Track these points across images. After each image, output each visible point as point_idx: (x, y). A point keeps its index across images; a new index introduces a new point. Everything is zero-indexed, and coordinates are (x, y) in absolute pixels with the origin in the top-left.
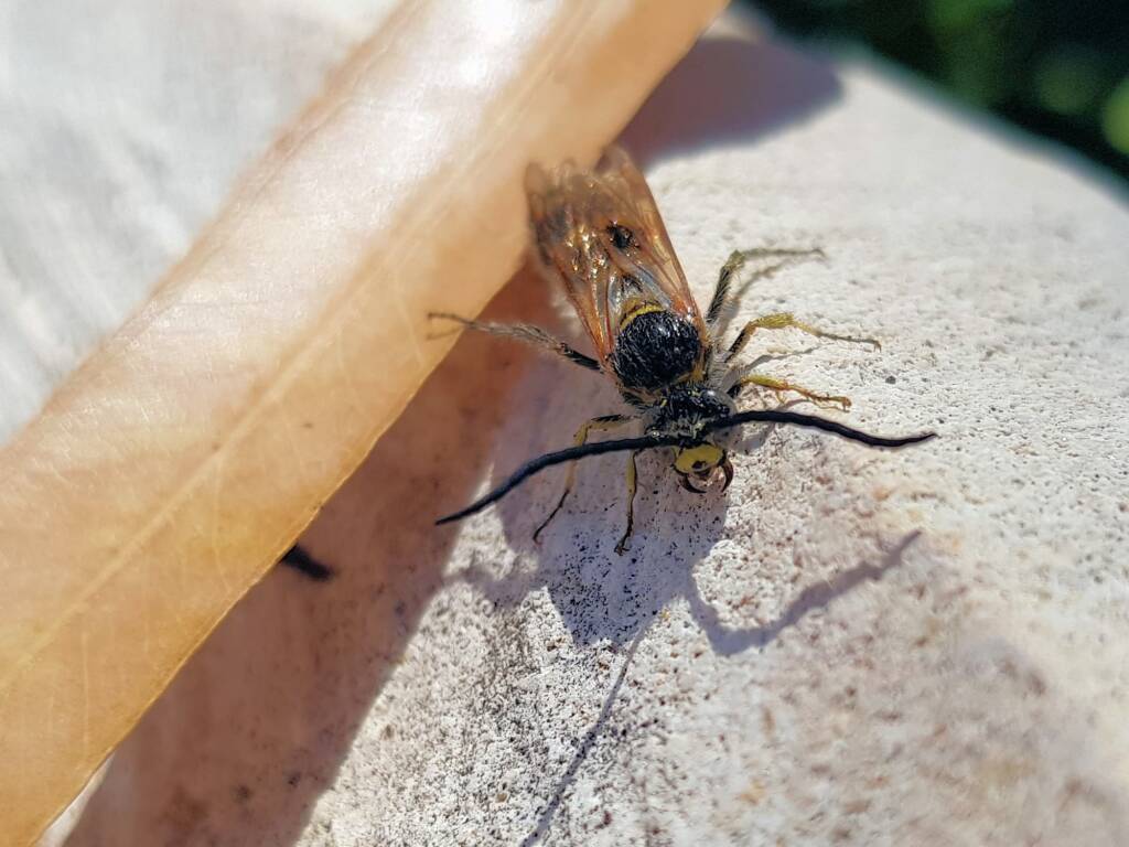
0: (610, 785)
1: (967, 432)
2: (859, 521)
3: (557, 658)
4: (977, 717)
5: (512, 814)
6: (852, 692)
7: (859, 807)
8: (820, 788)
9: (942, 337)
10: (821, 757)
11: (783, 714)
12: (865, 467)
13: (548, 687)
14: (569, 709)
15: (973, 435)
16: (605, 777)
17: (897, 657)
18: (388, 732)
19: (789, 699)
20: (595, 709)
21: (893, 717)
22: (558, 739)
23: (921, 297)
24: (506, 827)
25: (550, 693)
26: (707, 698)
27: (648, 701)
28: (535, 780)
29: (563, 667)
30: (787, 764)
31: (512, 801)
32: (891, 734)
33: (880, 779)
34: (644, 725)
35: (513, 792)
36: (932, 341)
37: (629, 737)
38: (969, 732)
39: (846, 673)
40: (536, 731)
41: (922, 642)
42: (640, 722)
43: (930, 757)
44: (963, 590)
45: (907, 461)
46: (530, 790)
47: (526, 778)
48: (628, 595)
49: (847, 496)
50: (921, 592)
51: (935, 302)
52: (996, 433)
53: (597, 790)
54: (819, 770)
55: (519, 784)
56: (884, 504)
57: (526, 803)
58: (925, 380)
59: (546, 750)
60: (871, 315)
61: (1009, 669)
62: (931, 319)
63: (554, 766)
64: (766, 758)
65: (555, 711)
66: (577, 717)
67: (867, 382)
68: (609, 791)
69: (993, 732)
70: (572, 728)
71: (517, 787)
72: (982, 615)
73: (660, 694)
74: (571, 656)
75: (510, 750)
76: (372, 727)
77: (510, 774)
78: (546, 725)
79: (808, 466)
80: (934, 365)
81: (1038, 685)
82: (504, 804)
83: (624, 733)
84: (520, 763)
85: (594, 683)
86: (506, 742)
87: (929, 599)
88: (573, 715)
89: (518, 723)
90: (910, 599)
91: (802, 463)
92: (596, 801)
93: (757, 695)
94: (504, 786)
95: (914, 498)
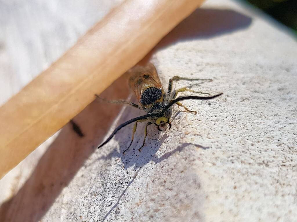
0: (114, 196)
1: (220, 120)
2: (180, 139)
3: (116, 164)
4: (185, 192)
5: (95, 200)
6: (165, 182)
7: (157, 211)
8: (151, 204)
9: (232, 94)
10: (154, 197)
11: (150, 185)
12: (187, 126)
13: (112, 170)
14: (114, 176)
15: (221, 121)
16: (115, 194)
17: (176, 175)
18: (83, 176)
19: (153, 181)
20: (119, 177)
21: (171, 190)
22: (110, 183)
23: (232, 83)
24: (93, 202)
25: (112, 172)
26: (139, 178)
27: (128, 177)
28: (102, 192)
29: (116, 166)
30: (147, 197)
31: (97, 196)
32: (169, 194)
33: (163, 205)
34: (125, 183)
35: (98, 194)
36: (229, 95)
37: (122, 185)
38: (182, 196)
39: (165, 177)
40: (107, 180)
41: (182, 172)
42: (125, 182)
43: (173, 201)
44: (194, 160)
45: (198, 126)
46: (101, 194)
47: (101, 191)
48: (134, 150)
49: (180, 132)
50: (186, 159)
51: (236, 85)
52: (229, 121)
53: (112, 197)
54: (152, 200)
55: (100, 193)
56: (187, 136)
57: (99, 197)
58: (220, 105)
59: (107, 185)
60: (215, 87)
61: (195, 182)
62: (232, 89)
63: (107, 189)
64: (144, 195)
65: (111, 176)
66: (115, 178)
67: (203, 104)
68: (114, 197)
69: (187, 197)
70: (113, 181)
71: (99, 193)
72: (194, 167)
73: (131, 176)
74: (118, 164)
75: (100, 184)
76: (79, 174)
77: (99, 190)
78: (109, 179)
79: (176, 124)
80: (225, 101)
81: (199, 186)
82: (95, 197)
83: (121, 184)
84: (101, 188)
85: (121, 171)
86: (101, 182)
87: (187, 161)
88: (114, 178)
89: (104, 178)
90: (183, 161)
91: (175, 123)
92: (111, 199)
93: (148, 179)
94: (96, 192)
95: (195, 135)
